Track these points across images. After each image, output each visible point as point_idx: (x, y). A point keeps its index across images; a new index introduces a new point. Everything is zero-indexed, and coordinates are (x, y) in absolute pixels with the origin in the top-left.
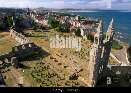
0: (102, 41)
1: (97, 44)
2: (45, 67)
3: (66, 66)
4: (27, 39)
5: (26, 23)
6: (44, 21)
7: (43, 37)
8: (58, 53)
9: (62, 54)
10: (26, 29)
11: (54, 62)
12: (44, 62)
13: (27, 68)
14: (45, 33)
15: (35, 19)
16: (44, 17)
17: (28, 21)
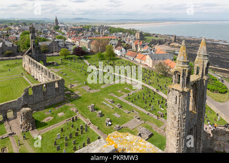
0: (188, 79)
1: (179, 83)
2: (82, 128)
3: (122, 126)
4: (51, 72)
5: (51, 44)
6: (83, 40)
7: (80, 70)
8: (106, 99)
9: (113, 102)
10: (51, 54)
11: (99, 118)
12: (80, 117)
13: (47, 131)
14: (84, 62)
15: (66, 37)
16: (83, 35)
17: (55, 40)
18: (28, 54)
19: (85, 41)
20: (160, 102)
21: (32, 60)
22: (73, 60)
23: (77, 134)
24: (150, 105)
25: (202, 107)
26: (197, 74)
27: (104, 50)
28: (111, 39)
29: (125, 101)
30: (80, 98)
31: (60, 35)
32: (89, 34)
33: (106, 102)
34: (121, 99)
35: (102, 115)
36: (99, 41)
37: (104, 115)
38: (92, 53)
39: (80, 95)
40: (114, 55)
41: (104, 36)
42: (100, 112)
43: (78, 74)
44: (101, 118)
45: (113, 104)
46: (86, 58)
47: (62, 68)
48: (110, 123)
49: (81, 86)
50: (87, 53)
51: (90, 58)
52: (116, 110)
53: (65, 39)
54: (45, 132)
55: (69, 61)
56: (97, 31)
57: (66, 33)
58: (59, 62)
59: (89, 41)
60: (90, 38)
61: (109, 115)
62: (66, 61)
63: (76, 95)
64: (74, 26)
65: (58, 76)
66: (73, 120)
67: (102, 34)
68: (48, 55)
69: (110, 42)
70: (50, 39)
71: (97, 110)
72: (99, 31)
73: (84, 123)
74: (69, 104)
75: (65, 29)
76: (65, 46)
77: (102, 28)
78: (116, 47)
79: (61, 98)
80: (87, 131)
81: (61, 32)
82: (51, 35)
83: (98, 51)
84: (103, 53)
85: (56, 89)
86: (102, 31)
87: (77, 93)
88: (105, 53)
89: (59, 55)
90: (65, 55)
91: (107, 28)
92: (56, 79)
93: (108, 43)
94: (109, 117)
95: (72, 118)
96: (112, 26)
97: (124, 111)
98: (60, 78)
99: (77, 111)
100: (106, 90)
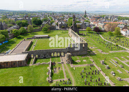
2: (96, 71)
3: (123, 79)
4: (81, 38)
5: (82, 24)
6: (99, 23)
7: (96, 40)
9: (117, 63)
10: (82, 30)
11: (107, 69)
12: (95, 66)
14: (100, 36)
15: (90, 21)
16: (100, 21)
17: (84, 23)
18: (71, 28)
19: (101, 24)
21: (73, 31)
22: (93, 34)
23: (92, 74)
27: (114, 30)
28: (119, 24)
29: (127, 65)
30: (96, 55)
31: (87, 20)
32: (104, 20)
33: (112, 61)
34: (123, 62)
35: (109, 68)
36: (110, 24)
38: (105, 31)
39: (96, 54)
40: (121, 34)
41: (114, 22)
42: (108, 66)
43: (95, 42)
44: (108, 70)
45: (117, 64)
46: (101, 34)
47: (86, 37)
48: (114, 75)
49: (96, 49)
50: (102, 31)
51: (103, 34)
52: (119, 68)
53: (90, 22)
54: (76, 67)
55: (91, 34)
56: (109, 18)
57: (90, 19)
58: (86, 34)
59: (103, 24)
60: (104, 22)
61: (114, 70)
62: (89, 34)
63: (93, 53)
64: (95, 15)
65: (84, 41)
66: (91, 66)
67: (113, 20)
68: (80, 30)
69: (118, 25)
70: (82, 22)
71: (106, 64)
72: (111, 18)
73: (97, 69)
74: (90, 57)
75: (90, 17)
76: (90, 26)
77: (113, 17)
78: (122, 29)
79: (85, 52)
80: (98, 74)
81: (87, 18)
82: (82, 20)
83: (109, 31)
84: (112, 32)
85: (83, 47)
86: (113, 19)
87: (94, 52)
88: (114, 32)
89: (85, 30)
90: (89, 31)
91: (116, 17)
92: (83, 42)
93: (117, 26)
94: (113, 71)
95: (90, 64)
96: (120, 16)
97: (126, 71)
98: (86, 42)
99: (94, 62)
100: (112, 55)
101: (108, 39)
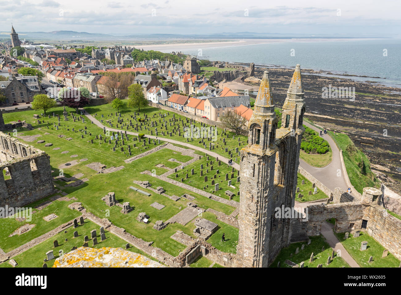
0: (273, 134)
1: (258, 143)
2: (94, 235)
3: (167, 222)
4: (18, 143)
5: (10, 87)
6: (79, 77)
7: (79, 134)
8: (135, 182)
9: (149, 185)
10: (13, 108)
11: (126, 214)
12: (90, 218)
13: (25, 250)
14: (88, 120)
15: (43, 71)
16: (79, 66)
17: (18, 79)
19: (84, 78)
20: (230, 177)
22: (63, 117)
24: (213, 183)
25: (293, 177)
26: (287, 126)
27: (127, 95)
28: (138, 73)
29: (171, 181)
30: (86, 184)
31: (29, 66)
32: (92, 63)
33: (137, 186)
34: (163, 178)
35: (130, 209)
36: (113, 77)
37: (133, 209)
38: (101, 101)
39: (85, 180)
40: (146, 102)
41: (124, 67)
42: (127, 204)
43: (78, 143)
44: (130, 214)
45: (149, 188)
46: (90, 112)
47: (40, 134)
48: (146, 220)
49: (85, 163)
50: (93, 102)
51: (98, 110)
52: (156, 198)
53: (41, 76)
54: (21, 253)
55: (54, 120)
56: (108, 56)
57: (41, 63)
58: (34, 122)
59: (92, 78)
60: (95, 72)
61: (143, 207)
62: (47, 120)
63: (76, 180)
64: (58, 48)
65: (33, 149)
66: (76, 225)
67: (119, 63)
68: (6, 109)
69: (136, 78)
70: (7, 75)
71: (121, 201)
72: (112, 55)
73: (98, 227)
74: (66, 198)
75: (38, 55)
76: (43, 89)
77: (117, 51)
78: (148, 88)
79: (47, 189)
80: (104, 238)
81: (29, 61)
82: (6, 68)
83: (114, 97)
84: (123, 101)
85: (33, 173)
86: (119, 58)
87: (78, 176)
88: (127, 100)
89: (29, 109)
90: (45, 108)
91: (127, 51)
92: (29, 156)
93: (132, 80)
94: (143, 211)
95: (73, 221)
96: (137, 47)
97: (171, 198)
98: (40, 152)
99: (83, 208)
100: (134, 167)
101: (115, 123)
